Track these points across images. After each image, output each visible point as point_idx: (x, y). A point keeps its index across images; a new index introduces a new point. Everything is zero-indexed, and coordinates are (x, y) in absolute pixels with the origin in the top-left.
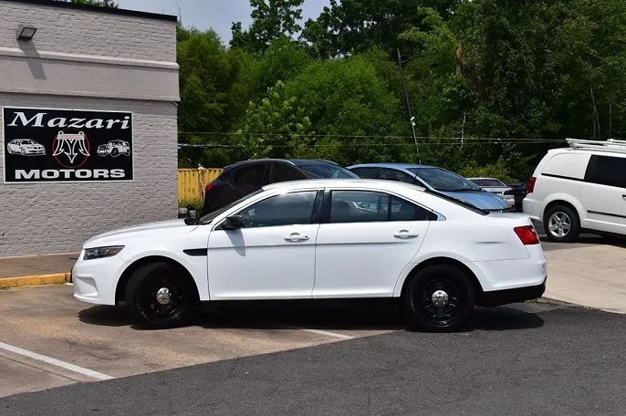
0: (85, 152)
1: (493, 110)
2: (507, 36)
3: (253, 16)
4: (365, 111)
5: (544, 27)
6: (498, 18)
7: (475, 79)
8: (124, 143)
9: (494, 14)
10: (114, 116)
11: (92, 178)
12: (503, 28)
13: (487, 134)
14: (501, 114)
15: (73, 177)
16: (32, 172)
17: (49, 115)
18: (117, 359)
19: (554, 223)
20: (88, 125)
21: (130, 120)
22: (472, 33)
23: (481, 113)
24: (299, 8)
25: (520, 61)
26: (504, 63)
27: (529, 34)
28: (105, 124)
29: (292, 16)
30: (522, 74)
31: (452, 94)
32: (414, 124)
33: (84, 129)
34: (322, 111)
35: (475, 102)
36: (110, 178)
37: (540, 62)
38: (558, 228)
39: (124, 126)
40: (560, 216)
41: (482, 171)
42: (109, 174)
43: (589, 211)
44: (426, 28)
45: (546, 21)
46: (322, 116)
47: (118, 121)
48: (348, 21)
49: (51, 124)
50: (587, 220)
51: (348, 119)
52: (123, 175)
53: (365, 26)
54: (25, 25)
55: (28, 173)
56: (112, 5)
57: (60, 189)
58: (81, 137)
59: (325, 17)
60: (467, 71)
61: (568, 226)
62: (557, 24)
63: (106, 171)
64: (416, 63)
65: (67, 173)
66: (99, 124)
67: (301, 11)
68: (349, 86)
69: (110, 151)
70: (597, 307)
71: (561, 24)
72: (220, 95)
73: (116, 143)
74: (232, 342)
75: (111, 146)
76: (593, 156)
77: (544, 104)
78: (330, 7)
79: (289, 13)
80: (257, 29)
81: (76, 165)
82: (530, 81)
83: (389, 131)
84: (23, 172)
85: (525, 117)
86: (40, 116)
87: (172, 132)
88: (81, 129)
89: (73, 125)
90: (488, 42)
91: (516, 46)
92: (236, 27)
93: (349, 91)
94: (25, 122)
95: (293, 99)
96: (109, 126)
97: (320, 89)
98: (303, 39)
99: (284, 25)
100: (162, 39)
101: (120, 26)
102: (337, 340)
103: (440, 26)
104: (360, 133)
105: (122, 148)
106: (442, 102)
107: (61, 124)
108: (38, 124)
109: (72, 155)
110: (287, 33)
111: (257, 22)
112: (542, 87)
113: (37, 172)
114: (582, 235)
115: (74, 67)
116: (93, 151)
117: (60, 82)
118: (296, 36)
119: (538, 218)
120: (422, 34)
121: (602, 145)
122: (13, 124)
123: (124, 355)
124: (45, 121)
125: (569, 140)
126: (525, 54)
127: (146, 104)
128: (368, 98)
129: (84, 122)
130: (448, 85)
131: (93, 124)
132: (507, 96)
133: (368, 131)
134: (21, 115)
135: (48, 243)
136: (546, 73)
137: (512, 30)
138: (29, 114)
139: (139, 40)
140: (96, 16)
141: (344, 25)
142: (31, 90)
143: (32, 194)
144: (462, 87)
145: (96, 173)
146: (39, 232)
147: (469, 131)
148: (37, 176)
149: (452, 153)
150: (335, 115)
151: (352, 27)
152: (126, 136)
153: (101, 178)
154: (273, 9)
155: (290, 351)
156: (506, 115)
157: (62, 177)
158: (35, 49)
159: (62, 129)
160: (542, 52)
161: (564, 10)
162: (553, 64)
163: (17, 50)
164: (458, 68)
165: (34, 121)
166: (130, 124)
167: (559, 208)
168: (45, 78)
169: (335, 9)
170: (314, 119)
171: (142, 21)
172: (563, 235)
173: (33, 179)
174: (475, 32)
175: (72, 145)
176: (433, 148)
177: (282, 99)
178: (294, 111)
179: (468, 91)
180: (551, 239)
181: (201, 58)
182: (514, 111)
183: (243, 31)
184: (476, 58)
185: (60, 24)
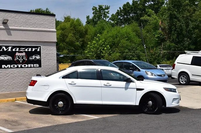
0: (25, 59)
1: (171, 42)
2: (176, 18)
3: (93, 14)
4: (128, 43)
5: (188, 14)
6: (173, 12)
7: (166, 32)
8: (38, 56)
9: (172, 11)
10: (35, 47)
11: (28, 67)
12: (175, 15)
13: (170, 50)
14: (174, 43)
15: (21, 67)
16: (8, 66)
17: (13, 47)
18: (18, 126)
19: (181, 79)
20: (26, 50)
21: (40, 48)
22: (165, 17)
23: (168, 43)
24: (108, 10)
25: (181, 26)
26: (175, 26)
27: (183, 17)
28: (32, 50)
29: (106, 13)
30: (181, 30)
31: (158, 37)
32: (145, 47)
33: (25, 51)
34: (114, 44)
35: (166, 39)
36: (34, 67)
37: (187, 26)
38: (183, 80)
39: (38, 50)
40: (183, 76)
41: (168, 62)
42: (34, 66)
43: (192, 75)
44: (149, 16)
45: (189, 12)
46: (114, 45)
47: (36, 49)
48: (125, 14)
49: (14, 50)
50: (192, 78)
51: (122, 46)
52: (38, 66)
53: (131, 15)
54: (5, 19)
55: (6, 66)
56: (49, 11)
57: (17, 71)
58: (24, 54)
59: (118, 13)
60: (163, 29)
61: (186, 80)
62: (193, 13)
63: (32, 65)
64: (147, 27)
65: (19, 66)
66: (30, 50)
67: (109, 11)
68: (122, 35)
69: (33, 58)
70: (187, 107)
71: (194, 13)
72: (81, 39)
73: (36, 56)
74: (59, 119)
75: (34, 57)
76: (193, 56)
77: (189, 39)
78: (119, 10)
79: (105, 12)
80: (95, 18)
81: (23, 63)
82: (184, 32)
83: (137, 50)
84: (5, 66)
85: (183, 44)
86: (10, 48)
87: (54, 51)
88: (24, 52)
89: (21, 50)
90: (170, 20)
91: (179, 21)
92: (88, 17)
93: (122, 37)
94: (5, 50)
95: (103, 40)
96: (33, 50)
97: (113, 37)
98: (110, 21)
99: (103, 16)
100: (50, 22)
101: (36, 18)
102: (93, 119)
103: (154, 15)
104: (127, 51)
105: (38, 57)
106: (155, 40)
107: (17, 50)
108: (10, 50)
109: (21, 60)
110: (104, 19)
111: (94, 15)
112: (188, 34)
113: (9, 66)
114: (190, 83)
115: (21, 32)
116: (28, 58)
117: (16, 37)
118: (107, 20)
119: (176, 77)
120: (148, 18)
121: (198, 53)
122: (1, 50)
123: (21, 124)
124: (12, 49)
125: (186, 51)
126: (182, 23)
127: (45, 43)
128: (129, 39)
129: (25, 49)
130: (157, 34)
131: (28, 50)
132: (177, 37)
133: (129, 50)
134: (4, 47)
135: (13, 88)
136: (189, 29)
137: (178, 16)
138: (7, 47)
139: (43, 22)
140: (28, 15)
141: (124, 16)
142: (7, 39)
143: (8, 73)
144: (162, 35)
145: (29, 66)
146: (11, 85)
147: (164, 49)
148: (9, 67)
149: (159, 56)
150: (118, 45)
151: (126, 16)
152: (39, 53)
153: (31, 67)
154: (99, 11)
155: (75, 122)
156: (176, 43)
157: (18, 67)
158: (8, 26)
159: (17, 52)
160: (188, 22)
161: (195, 8)
162: (192, 26)
163: (2, 27)
164: (160, 28)
165: (8, 49)
166: (40, 49)
167: (183, 74)
168: (11, 35)
169: (121, 11)
170: (111, 46)
171: (44, 16)
172: (185, 83)
173: (8, 68)
174: (166, 16)
175: (21, 57)
176: (152, 55)
177: (99, 40)
178: (104, 44)
179: (163, 36)
180: (181, 84)
181: (74, 27)
182: (179, 42)
183: (90, 18)
184: (166, 25)
185: (16, 18)
